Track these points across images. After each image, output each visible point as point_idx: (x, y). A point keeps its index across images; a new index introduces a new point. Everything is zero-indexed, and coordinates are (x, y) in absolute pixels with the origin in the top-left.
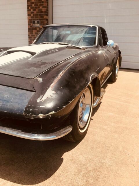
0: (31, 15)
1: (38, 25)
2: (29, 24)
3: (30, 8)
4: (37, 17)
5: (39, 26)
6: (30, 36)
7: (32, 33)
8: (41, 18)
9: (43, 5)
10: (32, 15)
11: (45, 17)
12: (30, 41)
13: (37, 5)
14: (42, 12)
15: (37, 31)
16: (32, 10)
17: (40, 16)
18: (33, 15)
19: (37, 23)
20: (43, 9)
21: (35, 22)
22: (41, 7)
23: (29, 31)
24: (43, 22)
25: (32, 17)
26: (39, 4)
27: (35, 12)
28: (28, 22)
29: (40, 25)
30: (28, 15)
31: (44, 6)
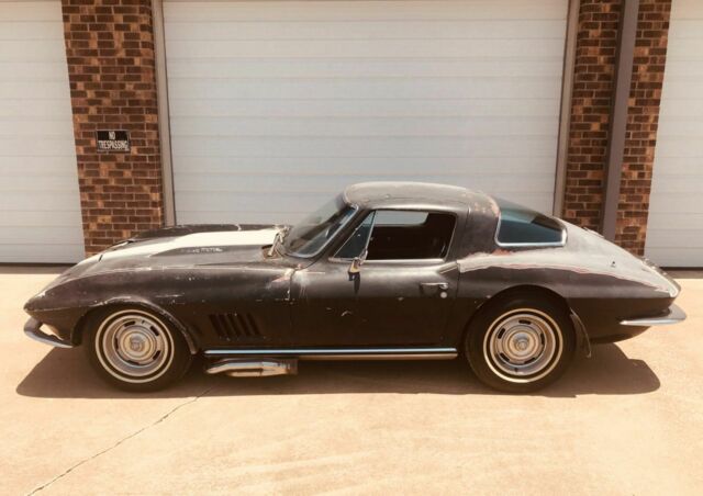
0: (87, 110)
1: (123, 144)
2: (78, 143)
3: (80, 86)
4: (116, 118)
5: (127, 150)
6: (89, 182)
7: (97, 173)
8: (133, 123)
9: (138, 78)
10: (93, 110)
11: (149, 119)
12: (87, 199)
13: (114, 78)
14: (137, 102)
15: (119, 166)
16: (90, 94)
17: (128, 116)
18: (99, 111)
19: (117, 139)
20: (139, 92)
21: (107, 133)
22: (132, 87)
23: (80, 166)
24: (144, 135)
25: (91, 118)
26: (120, 76)
27: (106, 102)
28: (77, 134)
29: (130, 146)
30: (76, 110)
31: (143, 82)
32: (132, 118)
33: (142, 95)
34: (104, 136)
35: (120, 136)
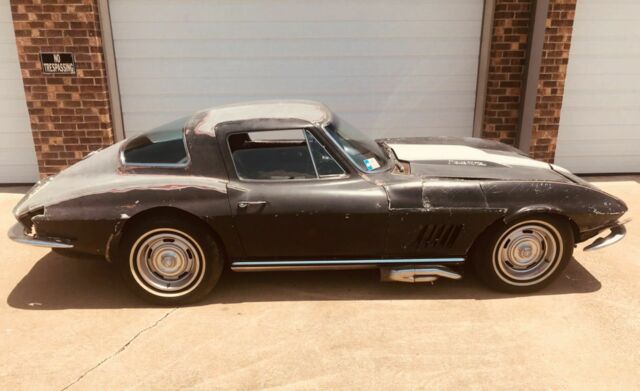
0: (29, 33)
1: (68, 67)
2: (23, 65)
3: (21, 9)
4: (59, 41)
5: (73, 72)
6: (38, 104)
7: (45, 96)
8: (77, 45)
10: (36, 33)
11: (95, 41)
12: (37, 121)
14: (80, 24)
15: (67, 88)
16: (32, 17)
17: (71, 39)
18: (42, 33)
19: (62, 61)
20: (80, 14)
21: (52, 56)
22: (73, 8)
23: (27, 89)
24: (89, 58)
25: (34, 41)
27: (48, 24)
28: (21, 57)
29: (75, 68)
30: (18, 33)
31: (83, 4)
32: (75, 41)
33: (83, 17)
34: (48, 59)
35: (66, 59)
